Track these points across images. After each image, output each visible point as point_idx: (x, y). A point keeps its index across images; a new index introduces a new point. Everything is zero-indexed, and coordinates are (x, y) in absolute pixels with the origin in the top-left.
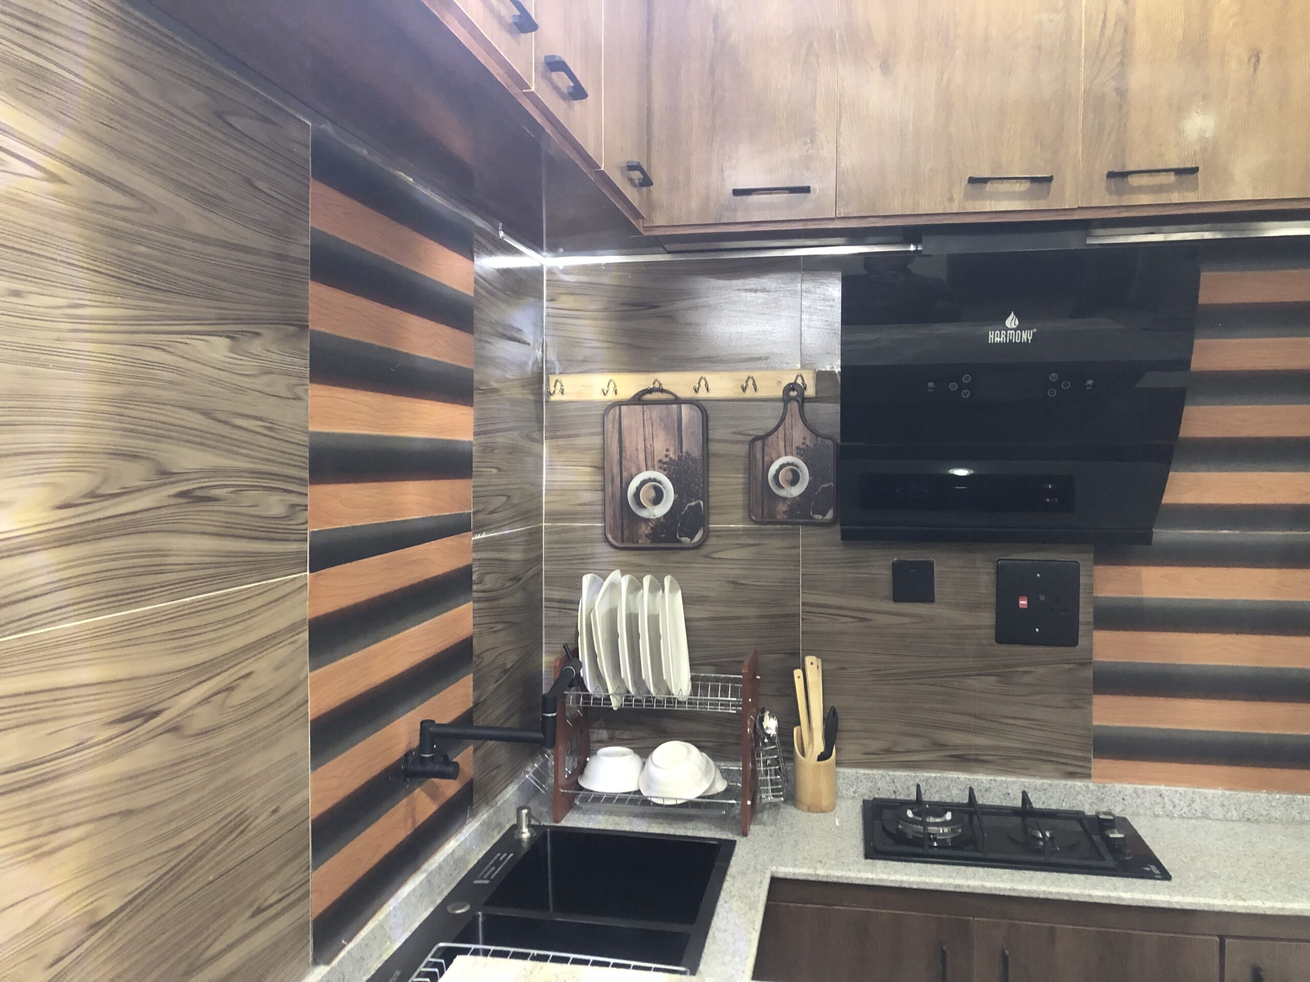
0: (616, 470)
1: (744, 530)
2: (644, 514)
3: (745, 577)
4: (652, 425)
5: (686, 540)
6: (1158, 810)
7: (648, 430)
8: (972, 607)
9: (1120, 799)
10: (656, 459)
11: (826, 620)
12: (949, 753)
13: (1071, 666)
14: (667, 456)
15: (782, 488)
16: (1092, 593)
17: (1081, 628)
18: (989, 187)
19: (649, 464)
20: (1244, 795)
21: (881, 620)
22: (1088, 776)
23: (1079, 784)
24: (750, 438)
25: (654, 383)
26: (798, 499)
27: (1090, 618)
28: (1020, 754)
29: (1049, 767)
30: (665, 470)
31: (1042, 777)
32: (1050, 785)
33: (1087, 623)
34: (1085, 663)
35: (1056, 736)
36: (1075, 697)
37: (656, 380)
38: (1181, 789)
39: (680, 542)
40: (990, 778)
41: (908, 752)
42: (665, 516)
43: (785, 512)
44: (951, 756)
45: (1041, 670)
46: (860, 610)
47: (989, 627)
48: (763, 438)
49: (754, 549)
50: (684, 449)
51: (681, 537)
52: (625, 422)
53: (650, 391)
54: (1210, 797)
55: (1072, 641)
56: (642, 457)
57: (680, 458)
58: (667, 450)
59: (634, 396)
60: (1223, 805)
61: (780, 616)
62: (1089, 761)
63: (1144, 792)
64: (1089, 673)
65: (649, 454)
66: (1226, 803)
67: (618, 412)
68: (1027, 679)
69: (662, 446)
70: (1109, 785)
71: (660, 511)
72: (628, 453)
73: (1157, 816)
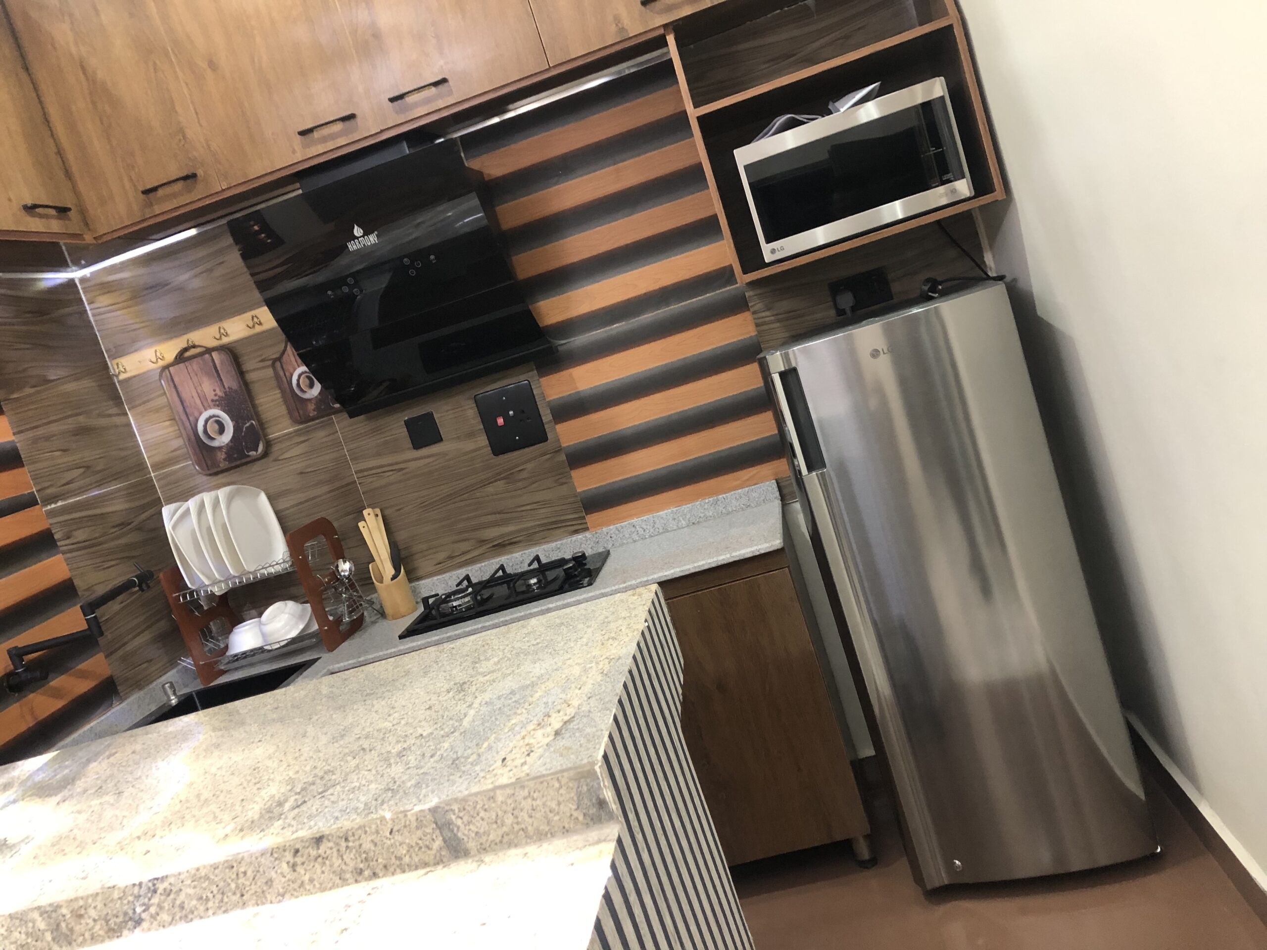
0: (184, 418)
1: (296, 431)
2: (215, 444)
3: (308, 467)
4: (197, 375)
5: (253, 453)
6: (636, 537)
7: (195, 379)
8: (471, 435)
9: (608, 537)
10: (209, 401)
11: (375, 478)
12: (491, 545)
13: (548, 456)
14: (216, 395)
15: (305, 392)
16: (545, 399)
17: (546, 426)
18: (316, 134)
19: (205, 404)
20: (686, 508)
21: (413, 465)
22: (587, 529)
23: (580, 537)
24: (270, 363)
25: (188, 343)
26: (319, 397)
27: (550, 417)
28: (537, 529)
29: (558, 532)
30: (218, 406)
31: (556, 541)
32: (562, 544)
33: (550, 421)
34: (559, 450)
35: (557, 508)
36: (560, 476)
37: (188, 340)
38: (645, 518)
39: (249, 456)
40: (520, 553)
41: (464, 553)
42: (231, 441)
43: (314, 410)
44: (494, 546)
45: (530, 466)
46: (397, 463)
47: (486, 446)
48: (279, 359)
49: (306, 444)
50: (226, 386)
51: (248, 452)
52: (176, 379)
53: (186, 350)
54: (664, 516)
55: (542, 437)
56: (198, 402)
57: (225, 393)
58: (214, 391)
59: (176, 357)
60: (674, 519)
61: (342, 487)
62: (584, 518)
63: (622, 528)
64: (563, 457)
65: (203, 398)
66: (676, 517)
67: (168, 374)
68: (524, 475)
69: (209, 388)
70: (599, 531)
71: (226, 438)
72: (187, 404)
73: (635, 541)
